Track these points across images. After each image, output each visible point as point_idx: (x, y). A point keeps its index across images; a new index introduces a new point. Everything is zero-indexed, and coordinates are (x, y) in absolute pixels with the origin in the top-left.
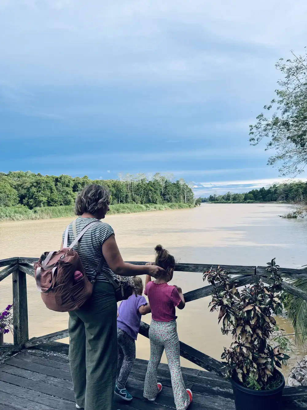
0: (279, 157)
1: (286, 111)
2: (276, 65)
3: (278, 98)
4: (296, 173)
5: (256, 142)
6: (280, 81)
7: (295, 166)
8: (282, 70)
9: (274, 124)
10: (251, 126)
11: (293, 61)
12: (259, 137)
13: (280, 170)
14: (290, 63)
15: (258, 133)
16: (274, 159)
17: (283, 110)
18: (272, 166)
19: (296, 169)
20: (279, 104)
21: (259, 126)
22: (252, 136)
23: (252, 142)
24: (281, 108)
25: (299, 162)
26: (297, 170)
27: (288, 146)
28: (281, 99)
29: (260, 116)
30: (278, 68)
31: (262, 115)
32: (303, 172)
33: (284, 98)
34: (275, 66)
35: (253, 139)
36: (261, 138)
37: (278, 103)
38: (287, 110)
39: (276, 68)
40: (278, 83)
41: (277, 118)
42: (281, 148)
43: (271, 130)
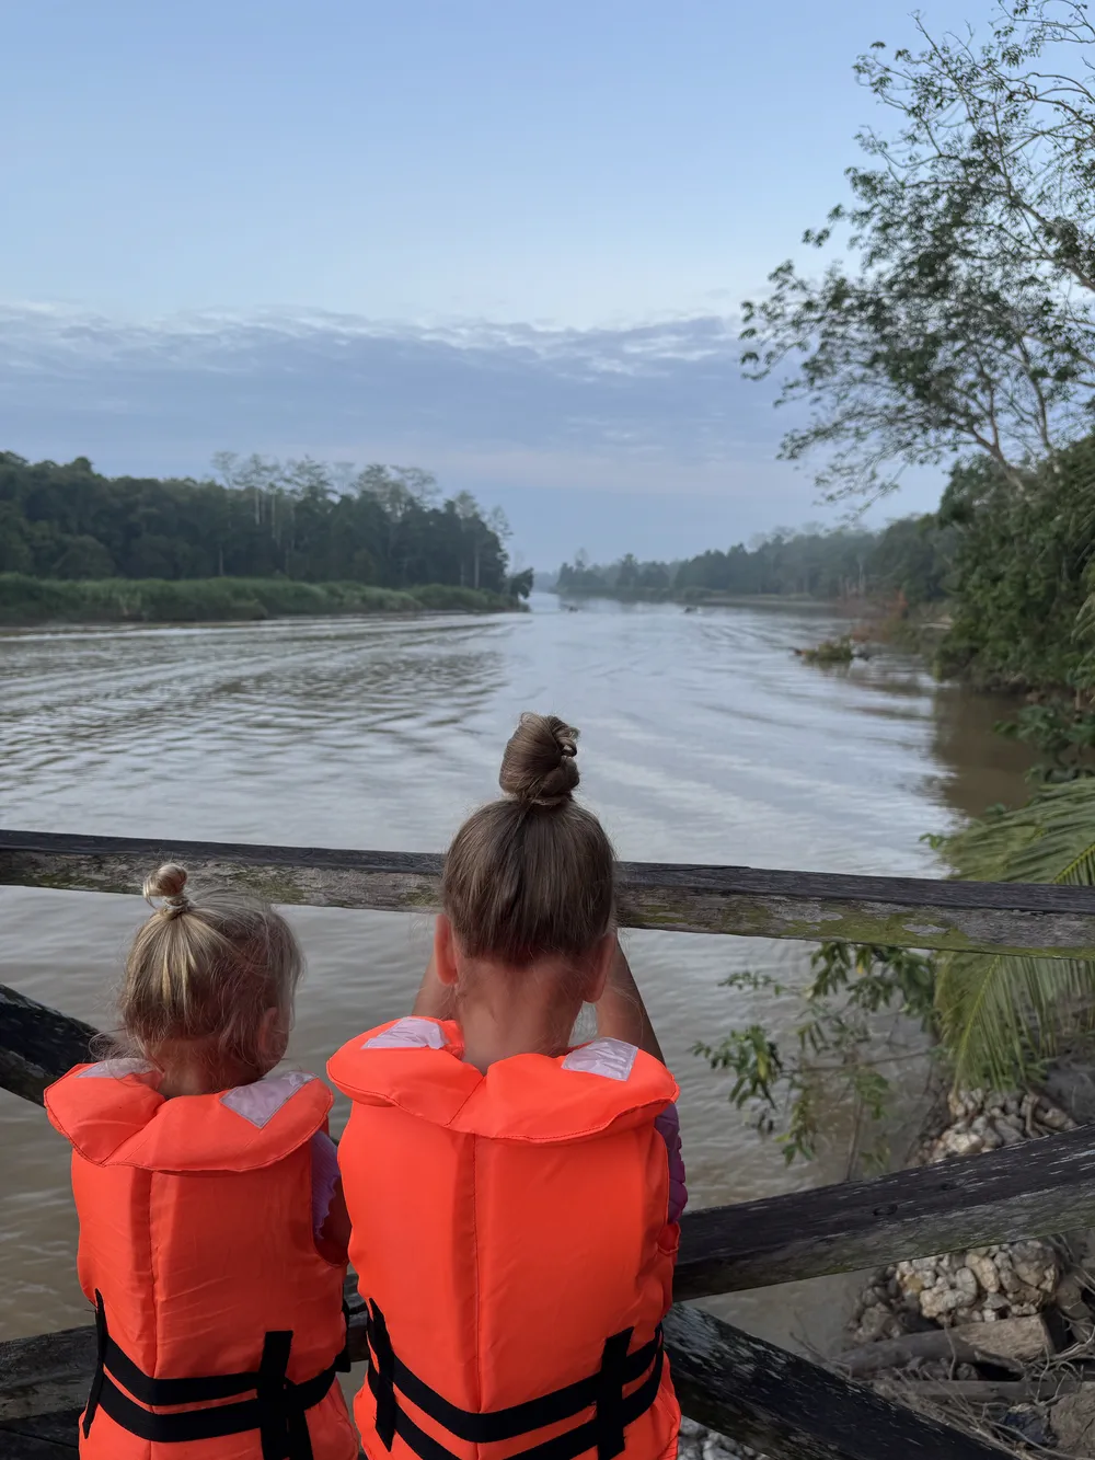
0: (821, 434)
1: (876, 254)
2: (858, 69)
3: (854, 201)
4: (870, 494)
5: (762, 366)
6: (866, 133)
7: (869, 469)
8: (876, 90)
9: (829, 305)
10: (748, 305)
11: (918, 58)
12: (774, 348)
13: (819, 481)
14: (907, 66)
15: (770, 332)
16: (803, 438)
17: (867, 250)
18: (794, 463)
19: (871, 480)
20: (856, 224)
21: (778, 311)
22: (751, 342)
23: (749, 366)
24: (861, 242)
25: (883, 455)
26: (878, 482)
27: (853, 393)
28: (865, 206)
29: (780, 269)
30: (865, 78)
31: (788, 268)
32: (895, 491)
33: (876, 202)
34: (854, 73)
35: (752, 356)
36: (781, 352)
37: (854, 219)
38: (881, 250)
39: (858, 79)
40: (858, 141)
41: (843, 281)
42: (828, 399)
43: (816, 326)
